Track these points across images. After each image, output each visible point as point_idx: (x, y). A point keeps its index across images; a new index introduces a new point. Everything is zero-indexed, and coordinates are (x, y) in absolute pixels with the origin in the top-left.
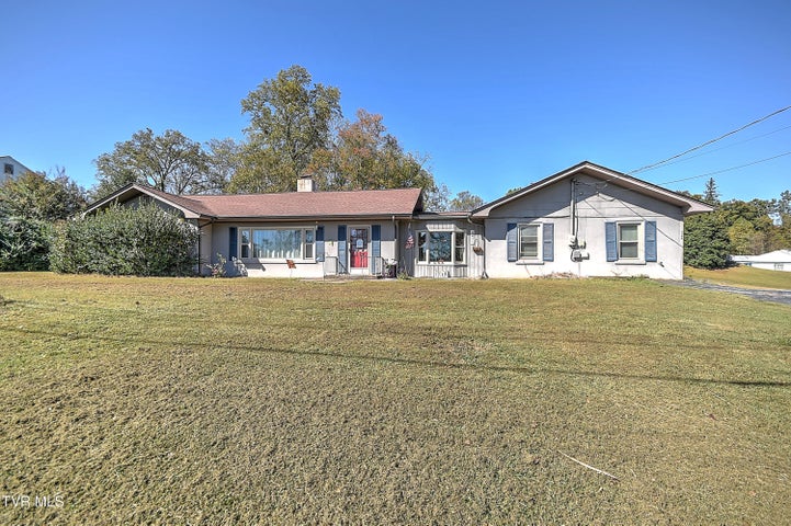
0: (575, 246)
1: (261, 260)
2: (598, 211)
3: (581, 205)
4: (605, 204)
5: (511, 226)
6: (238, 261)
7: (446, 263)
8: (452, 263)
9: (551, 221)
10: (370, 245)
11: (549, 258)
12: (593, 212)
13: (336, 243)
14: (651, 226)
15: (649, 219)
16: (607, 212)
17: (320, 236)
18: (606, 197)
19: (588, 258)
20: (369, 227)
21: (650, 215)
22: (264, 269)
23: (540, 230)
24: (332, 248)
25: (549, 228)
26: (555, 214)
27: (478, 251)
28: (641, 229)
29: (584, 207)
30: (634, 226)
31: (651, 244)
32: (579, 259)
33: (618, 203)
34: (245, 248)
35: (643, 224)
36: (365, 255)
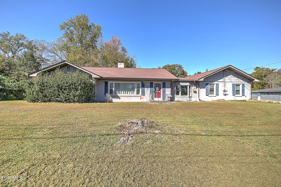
0: (224, 91)
1: (119, 95)
2: (231, 80)
3: (226, 78)
4: (232, 78)
5: (207, 84)
6: (108, 95)
7: (186, 96)
8: (188, 96)
9: (218, 83)
10: (162, 90)
11: (217, 94)
12: (229, 81)
13: (149, 89)
14: (243, 85)
15: (243, 83)
16: (233, 81)
17: (143, 86)
18: (232, 76)
19: (228, 95)
20: (161, 83)
21: (243, 82)
22: (120, 99)
23: (215, 86)
24: (148, 91)
25: (217, 85)
26: (219, 81)
27: (195, 92)
28: (241, 86)
29: (227, 79)
30: (239, 85)
31: (243, 90)
32: (225, 95)
33: (235, 78)
34: (111, 90)
35: (241, 84)
36: (160, 93)
